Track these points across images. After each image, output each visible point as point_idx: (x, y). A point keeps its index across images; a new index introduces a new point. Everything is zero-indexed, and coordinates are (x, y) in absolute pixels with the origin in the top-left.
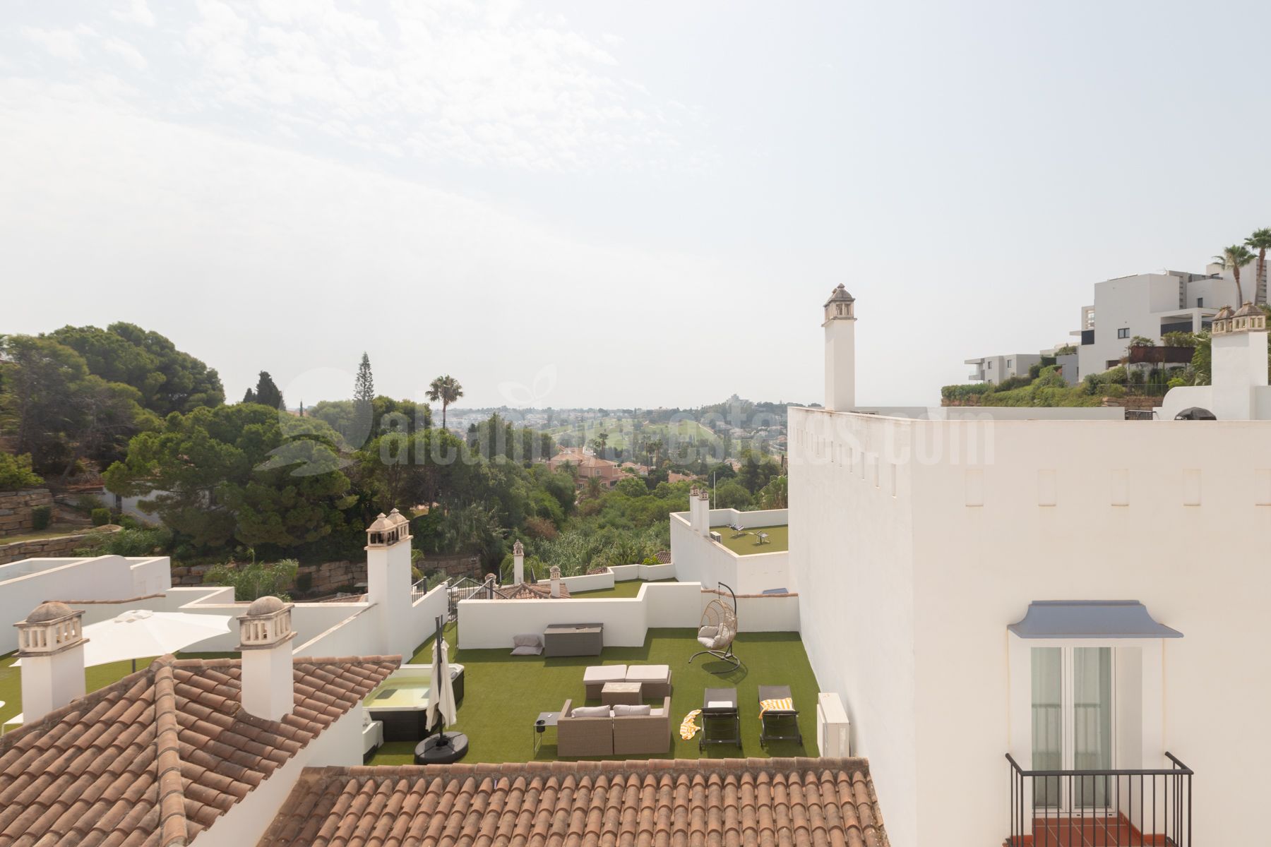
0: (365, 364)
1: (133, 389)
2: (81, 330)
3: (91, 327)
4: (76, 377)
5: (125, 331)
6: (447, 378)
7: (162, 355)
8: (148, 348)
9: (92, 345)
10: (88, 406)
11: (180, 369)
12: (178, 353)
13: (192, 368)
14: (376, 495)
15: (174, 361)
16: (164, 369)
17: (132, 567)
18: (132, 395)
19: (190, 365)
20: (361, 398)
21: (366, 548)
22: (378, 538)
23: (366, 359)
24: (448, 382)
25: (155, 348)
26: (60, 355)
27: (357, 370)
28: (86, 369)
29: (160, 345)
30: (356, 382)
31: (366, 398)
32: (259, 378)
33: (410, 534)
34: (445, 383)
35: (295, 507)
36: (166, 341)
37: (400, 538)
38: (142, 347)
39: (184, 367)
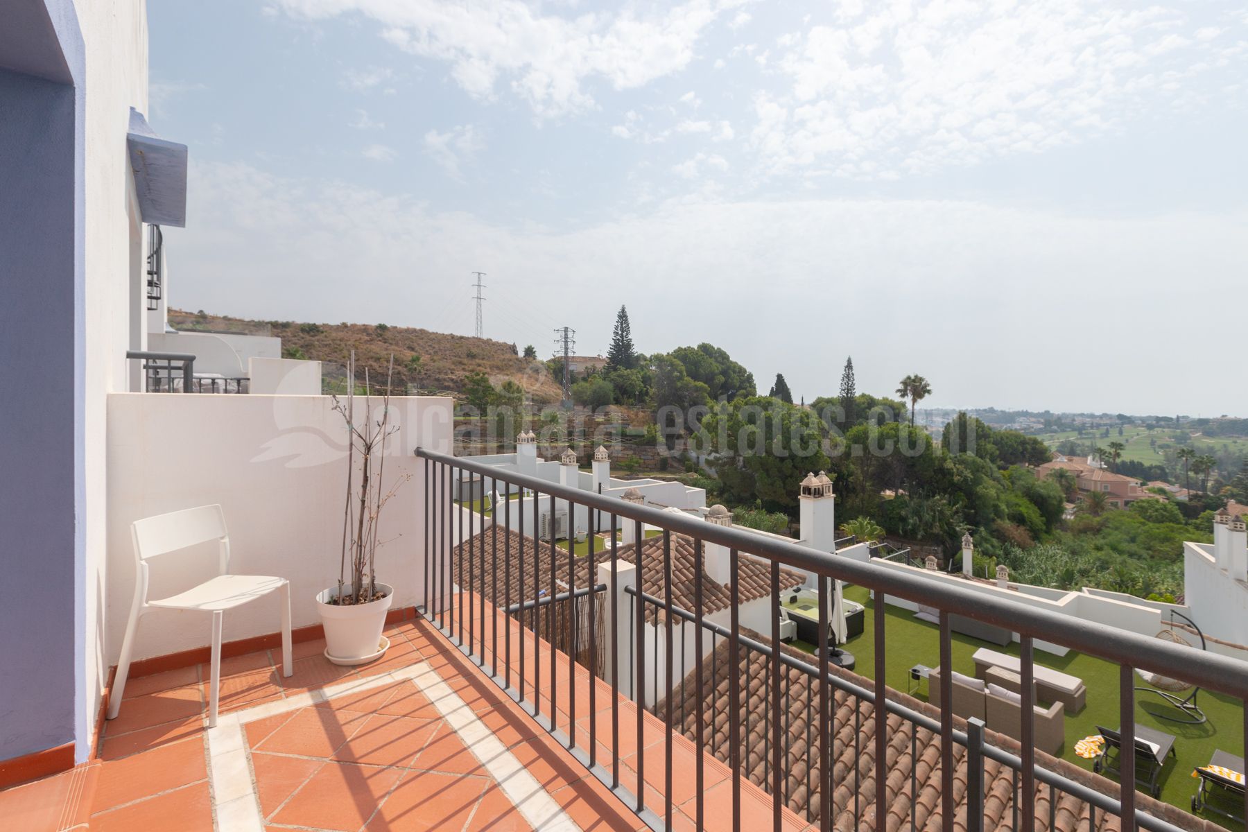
0: (849, 366)
1: (706, 386)
2: (685, 349)
3: (689, 347)
4: (680, 378)
5: (705, 348)
6: (916, 377)
7: (723, 364)
8: (716, 361)
9: (690, 358)
10: (685, 397)
11: (732, 373)
12: (731, 362)
13: (739, 372)
14: (852, 476)
15: (729, 368)
16: (724, 373)
17: (687, 492)
18: (705, 390)
19: (737, 370)
20: (845, 395)
21: (799, 497)
22: (808, 491)
23: (849, 361)
24: (917, 380)
25: (720, 359)
26: (674, 365)
27: (842, 372)
28: (685, 373)
29: (722, 356)
30: (841, 382)
31: (849, 395)
32: (776, 378)
33: (833, 493)
34: (914, 381)
36: (725, 353)
37: (825, 494)
38: (713, 359)
39: (734, 372)
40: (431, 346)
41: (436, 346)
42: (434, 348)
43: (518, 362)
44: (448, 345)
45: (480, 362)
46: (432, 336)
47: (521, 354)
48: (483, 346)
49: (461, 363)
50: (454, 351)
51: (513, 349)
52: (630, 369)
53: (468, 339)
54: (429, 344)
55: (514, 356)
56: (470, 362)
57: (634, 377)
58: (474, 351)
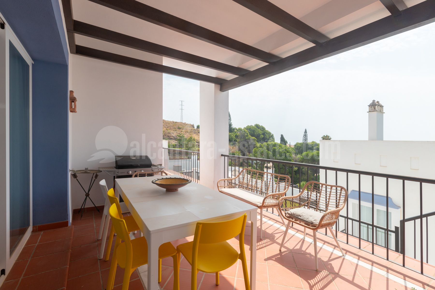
0: (306, 132)
1: (256, 138)
2: (250, 126)
3: (252, 125)
4: (247, 136)
5: (257, 126)
6: (327, 135)
7: (263, 131)
8: (261, 130)
9: (252, 129)
11: (266, 134)
12: (266, 130)
13: (269, 134)
14: (303, 169)
15: (265, 132)
16: (263, 134)
18: (255, 140)
20: (304, 142)
21: (264, 169)
22: (266, 167)
23: (306, 130)
24: (327, 137)
25: (262, 129)
26: (245, 131)
27: (303, 134)
28: (249, 134)
29: (263, 129)
30: (303, 137)
31: (306, 142)
32: (281, 136)
34: (326, 137)
35: (282, 168)
39: (267, 134)
40: (166, 125)
41: (168, 125)
42: (167, 126)
43: (194, 130)
44: (172, 125)
45: (182, 130)
46: (167, 122)
47: (196, 128)
48: (183, 125)
49: (176, 130)
50: (174, 127)
51: (193, 126)
52: (231, 133)
53: (178, 123)
54: (166, 124)
55: (193, 128)
56: (179, 130)
57: (232, 136)
58: (180, 127)
